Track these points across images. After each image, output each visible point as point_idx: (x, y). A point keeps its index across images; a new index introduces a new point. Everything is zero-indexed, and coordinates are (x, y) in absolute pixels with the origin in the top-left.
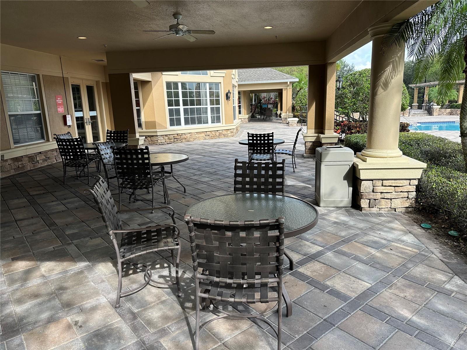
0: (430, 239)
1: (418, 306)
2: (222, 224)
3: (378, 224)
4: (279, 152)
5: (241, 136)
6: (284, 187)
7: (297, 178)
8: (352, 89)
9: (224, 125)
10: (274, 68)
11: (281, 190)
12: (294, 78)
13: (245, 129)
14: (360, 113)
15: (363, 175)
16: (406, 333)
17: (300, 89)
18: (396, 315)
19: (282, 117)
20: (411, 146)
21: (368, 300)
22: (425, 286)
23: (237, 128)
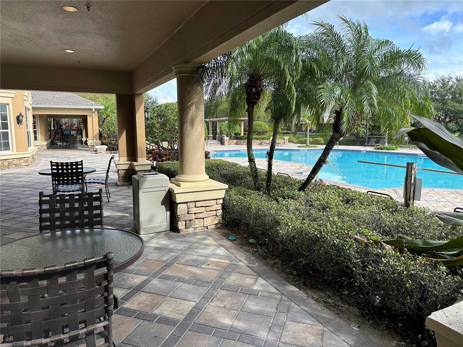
0: (237, 249)
1: (235, 312)
2: (33, 272)
3: (195, 243)
4: (90, 181)
5: (39, 166)
6: (103, 219)
7: (112, 208)
8: (160, 120)
9: (15, 153)
10: (76, 93)
11: (100, 223)
12: (99, 106)
13: (44, 157)
14: (168, 142)
15: (179, 199)
16: (230, 339)
17: (107, 117)
18: (219, 325)
19: (88, 144)
20: (213, 170)
21: (195, 318)
22: (239, 291)
23: (33, 156)
